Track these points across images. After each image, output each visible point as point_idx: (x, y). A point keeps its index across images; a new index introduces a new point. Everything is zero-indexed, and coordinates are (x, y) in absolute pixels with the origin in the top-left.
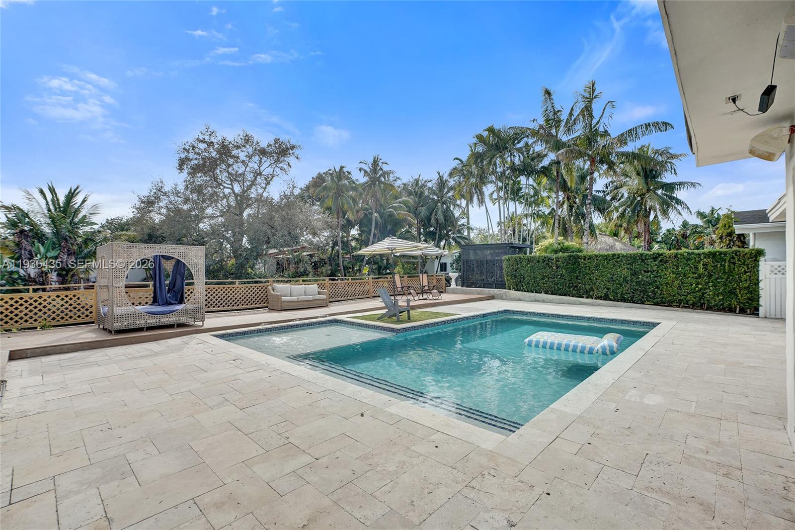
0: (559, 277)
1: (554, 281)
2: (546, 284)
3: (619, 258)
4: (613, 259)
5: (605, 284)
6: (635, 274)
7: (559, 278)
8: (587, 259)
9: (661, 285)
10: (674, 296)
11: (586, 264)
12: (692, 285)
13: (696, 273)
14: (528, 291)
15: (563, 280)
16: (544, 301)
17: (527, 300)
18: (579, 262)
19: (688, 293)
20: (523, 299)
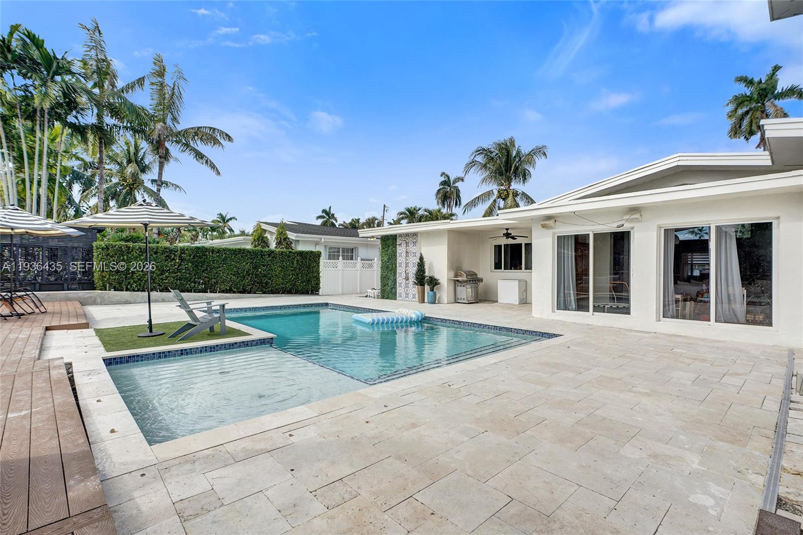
0: (184, 271)
1: (177, 276)
2: (166, 280)
3: (243, 253)
4: (239, 253)
5: (231, 278)
6: (256, 267)
7: (184, 273)
8: (215, 252)
9: (273, 277)
10: (279, 285)
11: (214, 257)
12: (289, 276)
13: (292, 267)
14: (138, 290)
15: (188, 275)
16: (163, 301)
17: (139, 301)
18: (206, 256)
19: (287, 282)
20: (132, 300)
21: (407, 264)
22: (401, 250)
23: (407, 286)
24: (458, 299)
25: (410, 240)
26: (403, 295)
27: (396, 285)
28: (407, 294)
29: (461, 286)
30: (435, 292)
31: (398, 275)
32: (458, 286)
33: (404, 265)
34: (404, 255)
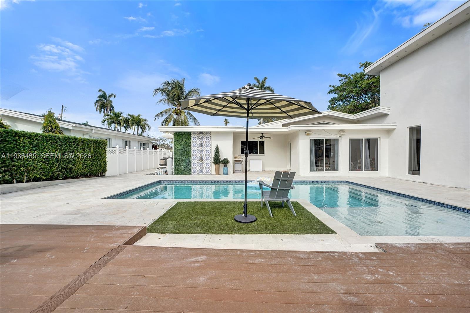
21: (201, 152)
22: (195, 142)
23: (201, 165)
24: (236, 171)
25: (204, 136)
26: (198, 171)
27: (191, 165)
28: (201, 171)
29: (238, 164)
30: (228, 168)
31: (192, 158)
32: (236, 164)
33: (198, 152)
34: (198, 145)
